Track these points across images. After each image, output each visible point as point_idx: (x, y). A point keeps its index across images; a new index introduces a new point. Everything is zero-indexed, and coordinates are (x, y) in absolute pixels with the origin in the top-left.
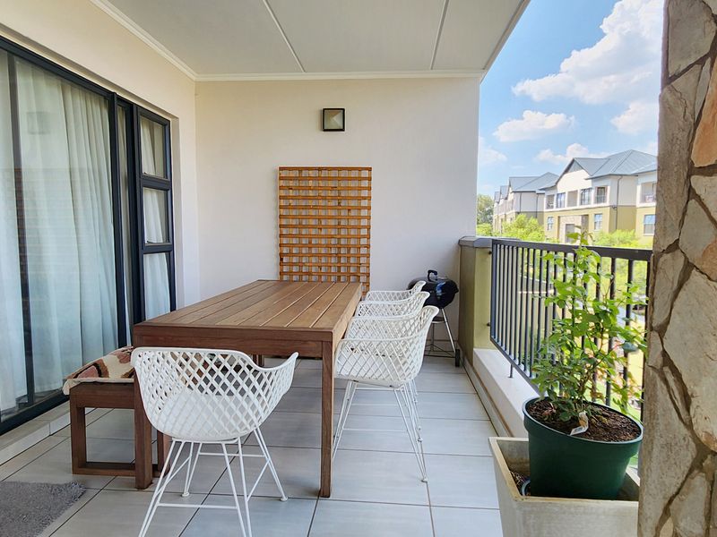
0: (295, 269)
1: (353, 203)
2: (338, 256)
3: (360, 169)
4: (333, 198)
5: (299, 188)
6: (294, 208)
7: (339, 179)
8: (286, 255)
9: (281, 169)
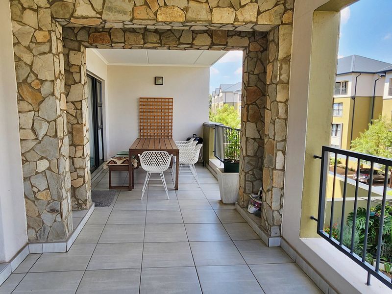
0: (145, 134)
1: (167, 111)
2: (161, 129)
3: (169, 99)
4: (160, 109)
5: (147, 105)
6: (145, 112)
7: (161, 102)
8: (142, 129)
9: (140, 98)
